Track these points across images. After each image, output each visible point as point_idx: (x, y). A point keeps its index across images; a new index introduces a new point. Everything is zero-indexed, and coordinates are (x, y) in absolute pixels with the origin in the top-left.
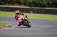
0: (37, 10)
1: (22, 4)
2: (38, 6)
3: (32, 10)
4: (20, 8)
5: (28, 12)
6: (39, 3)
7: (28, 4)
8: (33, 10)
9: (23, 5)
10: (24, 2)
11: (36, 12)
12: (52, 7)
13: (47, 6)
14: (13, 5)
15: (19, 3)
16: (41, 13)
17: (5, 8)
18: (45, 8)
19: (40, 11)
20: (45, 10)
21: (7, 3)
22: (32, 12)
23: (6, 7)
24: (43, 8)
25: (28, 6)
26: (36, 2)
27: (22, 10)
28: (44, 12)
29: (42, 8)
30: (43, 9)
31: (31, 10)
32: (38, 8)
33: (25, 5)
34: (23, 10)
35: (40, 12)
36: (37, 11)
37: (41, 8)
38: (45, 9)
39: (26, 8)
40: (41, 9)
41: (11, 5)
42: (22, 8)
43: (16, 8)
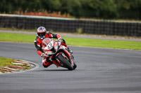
0: (93, 25)
1: (57, 11)
2: (94, 16)
3: (81, 26)
4: (51, 20)
5: (72, 29)
6: (99, 8)
7: (71, 11)
8: (84, 26)
9: (59, 13)
10: (60, 5)
11: (90, 30)
12: (130, 18)
13: (118, 15)
14: (33, 12)
15: (50, 9)
16: (103, 34)
17: (15, 20)
18: (112, 21)
19: (101, 27)
20: (112, 26)
21: (20, 9)
22: (80, 30)
23: (17, 18)
24: (109, 21)
25: (72, 15)
26: (91, 5)
27: (57, 25)
28: (110, 31)
29: (106, 21)
30: (107, 23)
31: (78, 26)
32: (96, 20)
33: (64, 12)
34: (60, 25)
35: (101, 31)
36: (94, 27)
37: (102, 20)
38: (114, 24)
39: (65, 21)
40: (104, 23)
41: (29, 12)
42: (57, 20)
43: (42, 19)
